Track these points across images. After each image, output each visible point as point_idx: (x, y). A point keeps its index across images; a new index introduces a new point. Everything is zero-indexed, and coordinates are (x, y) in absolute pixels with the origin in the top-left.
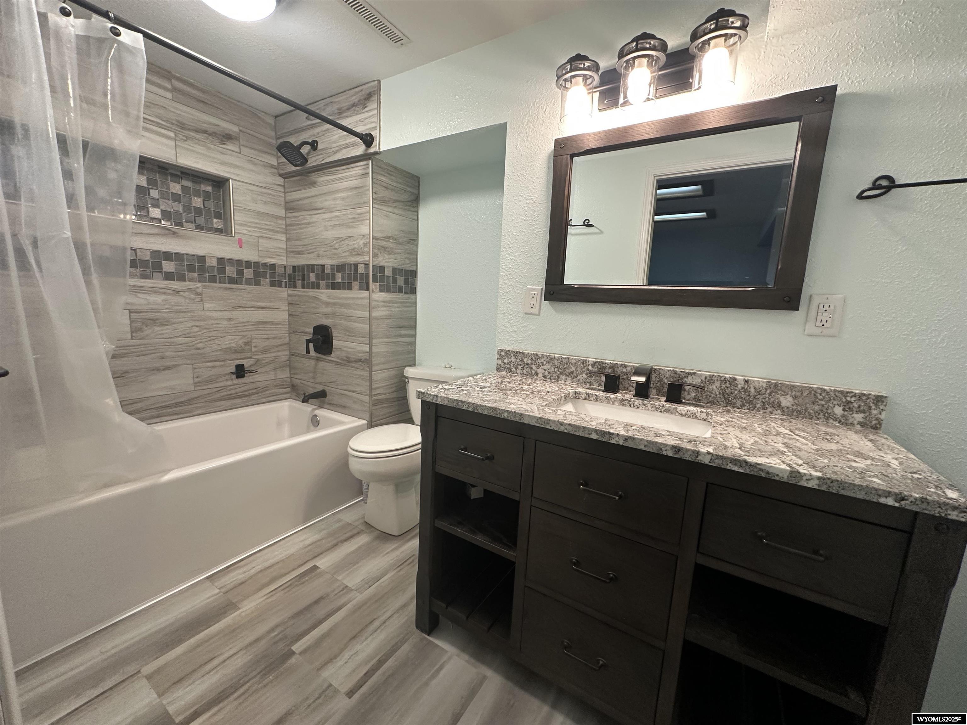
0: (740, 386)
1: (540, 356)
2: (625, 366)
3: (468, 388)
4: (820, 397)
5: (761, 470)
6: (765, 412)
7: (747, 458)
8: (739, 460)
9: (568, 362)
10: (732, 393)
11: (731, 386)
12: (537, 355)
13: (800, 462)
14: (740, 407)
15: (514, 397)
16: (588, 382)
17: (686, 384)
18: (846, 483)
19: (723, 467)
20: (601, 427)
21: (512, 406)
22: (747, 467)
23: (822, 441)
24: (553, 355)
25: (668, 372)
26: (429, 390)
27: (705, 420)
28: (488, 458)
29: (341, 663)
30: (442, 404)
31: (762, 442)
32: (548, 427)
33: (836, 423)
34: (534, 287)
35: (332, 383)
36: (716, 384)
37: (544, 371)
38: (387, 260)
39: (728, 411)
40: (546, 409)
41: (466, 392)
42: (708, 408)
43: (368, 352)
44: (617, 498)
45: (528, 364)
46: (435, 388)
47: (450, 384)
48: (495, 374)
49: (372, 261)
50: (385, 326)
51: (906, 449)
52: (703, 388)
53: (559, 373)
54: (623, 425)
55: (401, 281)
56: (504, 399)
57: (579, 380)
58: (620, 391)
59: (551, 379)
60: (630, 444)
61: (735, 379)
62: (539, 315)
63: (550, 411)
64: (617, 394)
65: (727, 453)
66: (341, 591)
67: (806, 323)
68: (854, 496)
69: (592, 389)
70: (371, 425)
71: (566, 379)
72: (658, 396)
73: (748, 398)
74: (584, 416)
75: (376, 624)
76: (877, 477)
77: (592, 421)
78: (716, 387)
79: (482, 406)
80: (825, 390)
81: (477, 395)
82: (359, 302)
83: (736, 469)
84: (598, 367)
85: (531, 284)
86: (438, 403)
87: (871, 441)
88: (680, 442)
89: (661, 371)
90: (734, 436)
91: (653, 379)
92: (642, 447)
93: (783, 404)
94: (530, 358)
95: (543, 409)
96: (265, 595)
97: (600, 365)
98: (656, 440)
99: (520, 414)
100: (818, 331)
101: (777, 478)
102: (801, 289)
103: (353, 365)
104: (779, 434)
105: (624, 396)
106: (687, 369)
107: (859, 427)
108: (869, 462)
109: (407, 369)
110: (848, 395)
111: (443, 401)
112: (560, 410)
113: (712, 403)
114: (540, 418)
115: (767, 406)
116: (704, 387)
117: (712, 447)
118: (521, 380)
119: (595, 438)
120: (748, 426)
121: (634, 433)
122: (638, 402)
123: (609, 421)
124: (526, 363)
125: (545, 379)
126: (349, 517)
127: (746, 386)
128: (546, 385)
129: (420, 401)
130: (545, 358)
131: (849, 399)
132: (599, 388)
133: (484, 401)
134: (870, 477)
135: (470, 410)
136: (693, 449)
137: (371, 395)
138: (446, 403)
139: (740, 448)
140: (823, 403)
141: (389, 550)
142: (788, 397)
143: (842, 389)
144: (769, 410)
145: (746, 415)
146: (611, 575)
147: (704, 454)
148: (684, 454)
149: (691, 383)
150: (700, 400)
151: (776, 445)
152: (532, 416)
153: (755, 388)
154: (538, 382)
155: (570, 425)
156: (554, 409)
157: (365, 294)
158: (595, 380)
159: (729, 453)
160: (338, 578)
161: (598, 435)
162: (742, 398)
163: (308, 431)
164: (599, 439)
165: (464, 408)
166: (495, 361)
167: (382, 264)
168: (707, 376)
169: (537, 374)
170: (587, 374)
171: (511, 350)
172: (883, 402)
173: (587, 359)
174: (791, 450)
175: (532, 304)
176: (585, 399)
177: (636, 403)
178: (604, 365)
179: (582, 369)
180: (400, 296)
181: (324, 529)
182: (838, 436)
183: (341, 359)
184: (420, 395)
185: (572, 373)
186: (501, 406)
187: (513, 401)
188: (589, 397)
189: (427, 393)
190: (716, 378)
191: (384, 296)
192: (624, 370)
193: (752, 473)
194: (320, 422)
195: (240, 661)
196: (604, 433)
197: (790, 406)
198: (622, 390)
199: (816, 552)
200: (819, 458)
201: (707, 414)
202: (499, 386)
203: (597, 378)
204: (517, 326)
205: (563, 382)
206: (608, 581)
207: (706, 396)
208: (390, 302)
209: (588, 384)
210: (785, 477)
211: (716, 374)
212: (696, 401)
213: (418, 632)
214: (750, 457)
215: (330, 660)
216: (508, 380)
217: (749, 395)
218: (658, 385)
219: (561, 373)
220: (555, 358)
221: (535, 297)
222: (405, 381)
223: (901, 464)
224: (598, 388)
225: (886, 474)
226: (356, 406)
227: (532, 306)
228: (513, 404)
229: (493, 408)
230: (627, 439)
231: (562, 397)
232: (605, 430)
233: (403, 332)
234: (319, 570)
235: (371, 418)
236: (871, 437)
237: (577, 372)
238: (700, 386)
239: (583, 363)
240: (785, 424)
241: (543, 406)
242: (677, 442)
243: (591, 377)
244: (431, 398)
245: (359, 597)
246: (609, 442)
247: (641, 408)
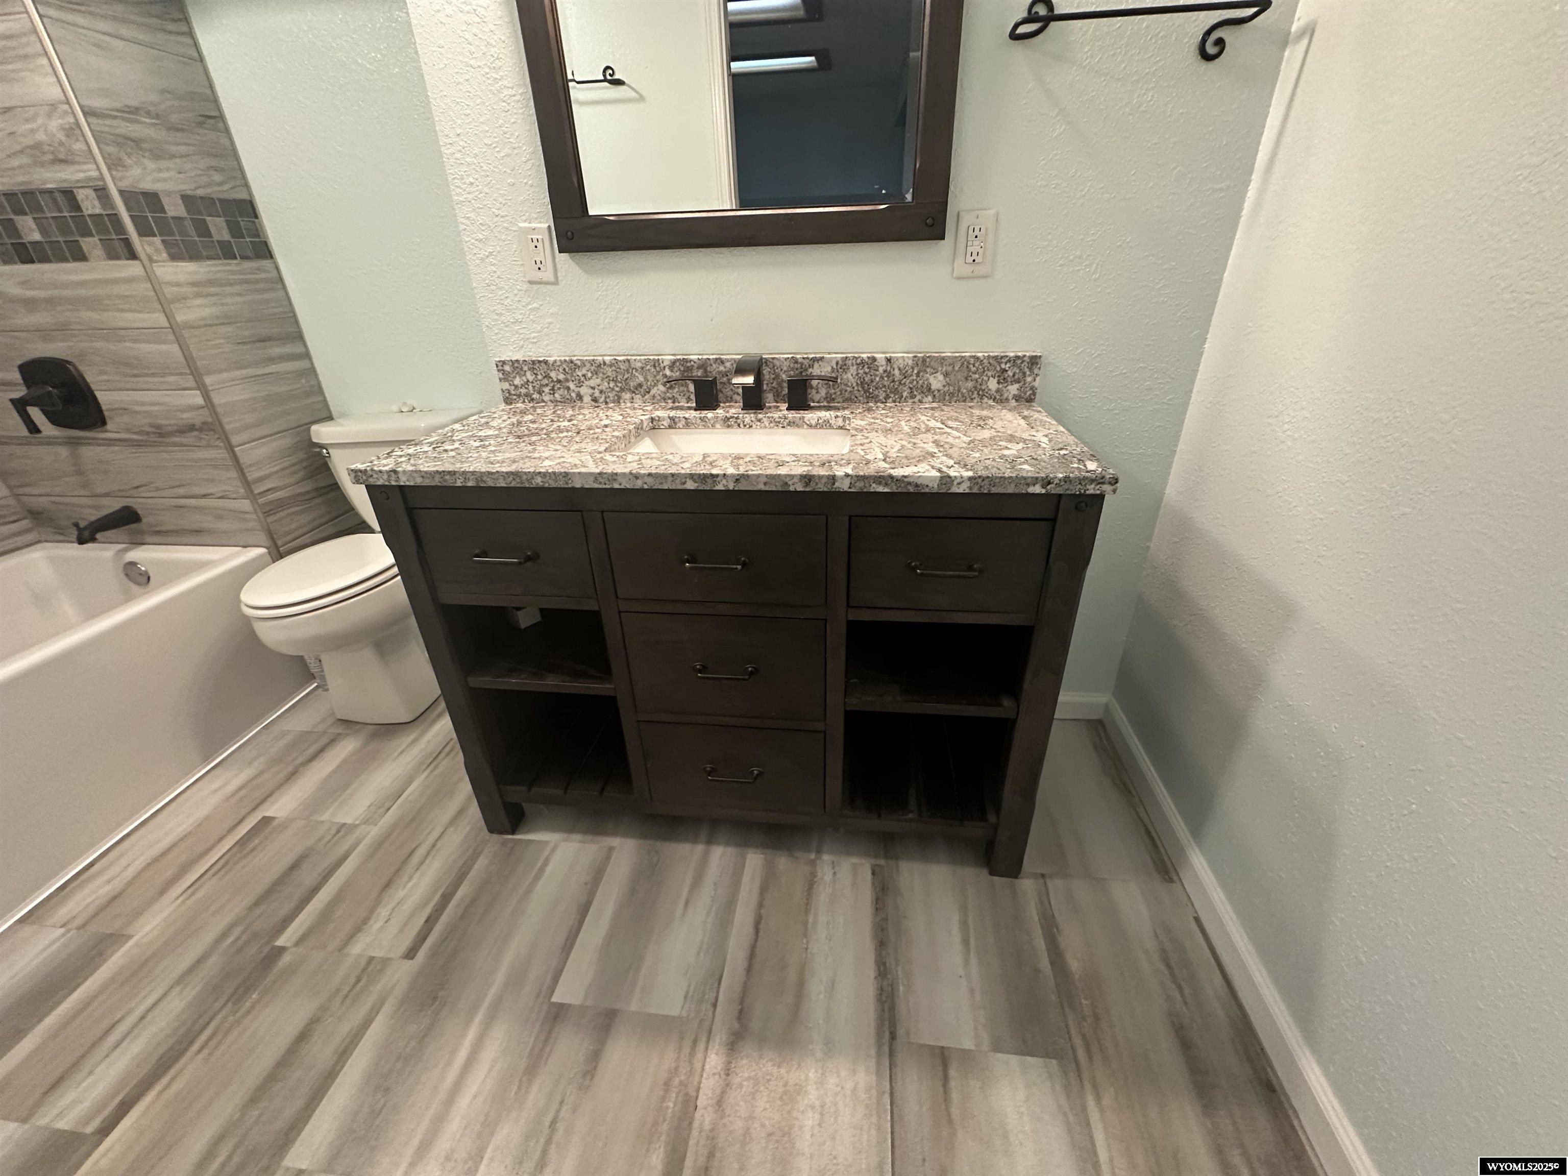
0: (881, 369)
1: (579, 363)
2: (722, 362)
3: (457, 445)
4: (973, 369)
5: (909, 483)
6: (914, 402)
7: (892, 472)
8: (883, 476)
9: (630, 366)
10: (872, 381)
11: (870, 371)
12: (572, 362)
13: (951, 462)
14: (884, 400)
15: (547, 446)
16: (669, 398)
17: (812, 377)
18: (997, 477)
19: (865, 490)
20: (699, 469)
21: (547, 463)
22: (893, 484)
23: (976, 430)
24: (600, 358)
25: (785, 363)
26: (375, 463)
27: (841, 428)
28: (528, 559)
29: (377, 926)
30: (412, 484)
31: (909, 446)
32: (616, 486)
33: (991, 402)
34: (533, 225)
35: (141, 489)
36: (852, 371)
37: (591, 391)
38: (156, 175)
39: (869, 410)
40: (608, 457)
41: (453, 454)
42: (844, 409)
43: (204, 407)
44: (739, 567)
45: (559, 381)
46: (387, 458)
47: (416, 445)
48: (503, 410)
49: (113, 179)
50: (222, 341)
51: (1056, 421)
52: (834, 380)
53: (617, 389)
54: (730, 459)
55: (219, 228)
56: (529, 452)
57: (654, 397)
58: (721, 405)
59: (606, 403)
60: (744, 486)
61: (874, 359)
62: (556, 283)
63: (615, 459)
64: (717, 411)
65: (869, 471)
66: (335, 835)
67: (954, 261)
68: (1005, 492)
69: (677, 408)
70: (278, 553)
71: (633, 399)
72: (777, 402)
73: (892, 384)
74: (670, 457)
75: (421, 852)
76: (1026, 462)
77: (684, 462)
78: (852, 375)
79: (490, 473)
80: (978, 358)
81: (476, 455)
82: (123, 289)
83: (881, 489)
84: (680, 369)
85: (524, 218)
86: (402, 484)
87: (1024, 418)
88: (810, 468)
89: (775, 361)
90: (877, 445)
91: (767, 377)
92: (761, 487)
93: (933, 387)
94: (561, 370)
95: (602, 458)
96: (178, 898)
97: (682, 365)
98: (779, 472)
99: (564, 474)
100: (967, 270)
101: (927, 490)
102: (946, 203)
103: (177, 440)
104: (929, 431)
105: (728, 412)
106: (811, 353)
107: (1013, 403)
108: (1021, 446)
109: (314, 428)
110: (1003, 360)
111: (412, 479)
112: (630, 453)
113: (850, 400)
114: (600, 474)
115: (915, 393)
116: (837, 378)
117: (851, 466)
118: (554, 412)
119: (693, 488)
120: (894, 427)
121: (747, 469)
122: (749, 417)
123: (709, 456)
124: (555, 380)
125: (597, 405)
126: (301, 723)
127: (889, 368)
128: (601, 415)
129: (363, 487)
130: (588, 365)
131: (1003, 366)
132: (689, 405)
133: (492, 463)
134: (1020, 464)
135: (470, 484)
136: (827, 474)
137: (251, 496)
138: (419, 481)
139: (884, 460)
140: (977, 376)
141: (403, 746)
142: (938, 375)
143: (996, 354)
144: (919, 397)
145: (892, 410)
146: (750, 669)
147: (842, 478)
148: (817, 484)
149: (819, 373)
150: (834, 399)
151: (925, 446)
152: (586, 474)
153: (899, 369)
154: (586, 411)
155: (650, 475)
156: (621, 454)
157: (132, 269)
158: (680, 392)
159: (870, 470)
160: (323, 819)
161: (696, 482)
162: (885, 386)
163: (128, 598)
164: (700, 488)
165: (459, 484)
166: (497, 387)
167: (147, 185)
168: (839, 359)
169: (580, 397)
170: (664, 385)
171: (521, 358)
172: (1037, 364)
173: (660, 357)
174: (942, 450)
175: (538, 262)
176: (670, 427)
177: (747, 420)
178: (689, 364)
179: (655, 376)
180: (232, 265)
181: (256, 758)
182: (992, 418)
183: (140, 433)
184: (358, 476)
185: (640, 385)
186: (528, 467)
187: (547, 454)
188: (676, 423)
189: (372, 470)
190: (850, 362)
191: (187, 270)
192: (722, 368)
193: (899, 490)
194: (151, 575)
195: (176, 1004)
196: (704, 478)
197: (941, 388)
198: (724, 403)
199: (970, 568)
200: (971, 453)
201: (844, 419)
202: (515, 432)
203: (682, 388)
204: (521, 309)
205: (629, 405)
206: (747, 677)
207: (841, 391)
208: (211, 283)
209: (669, 401)
210: (934, 486)
211: (849, 355)
212: (828, 402)
213: (495, 836)
214: (896, 470)
215: (358, 929)
216: (530, 417)
217: (893, 381)
218: (774, 385)
219: (622, 390)
220: (605, 363)
221: (540, 245)
222: (320, 453)
223: (1050, 441)
224: (686, 405)
225: (1035, 457)
226: (222, 525)
227: (539, 265)
228: (547, 458)
229: (512, 473)
230: (738, 479)
231: (630, 431)
232: (705, 472)
233: (277, 350)
234: (275, 823)
235: (273, 540)
236: (1026, 413)
237: (649, 384)
238: (831, 377)
239: (654, 366)
240: (936, 414)
241: (600, 453)
242: (806, 469)
243: (671, 388)
244: (385, 477)
245: (374, 832)
246: (714, 489)
247: (754, 426)
